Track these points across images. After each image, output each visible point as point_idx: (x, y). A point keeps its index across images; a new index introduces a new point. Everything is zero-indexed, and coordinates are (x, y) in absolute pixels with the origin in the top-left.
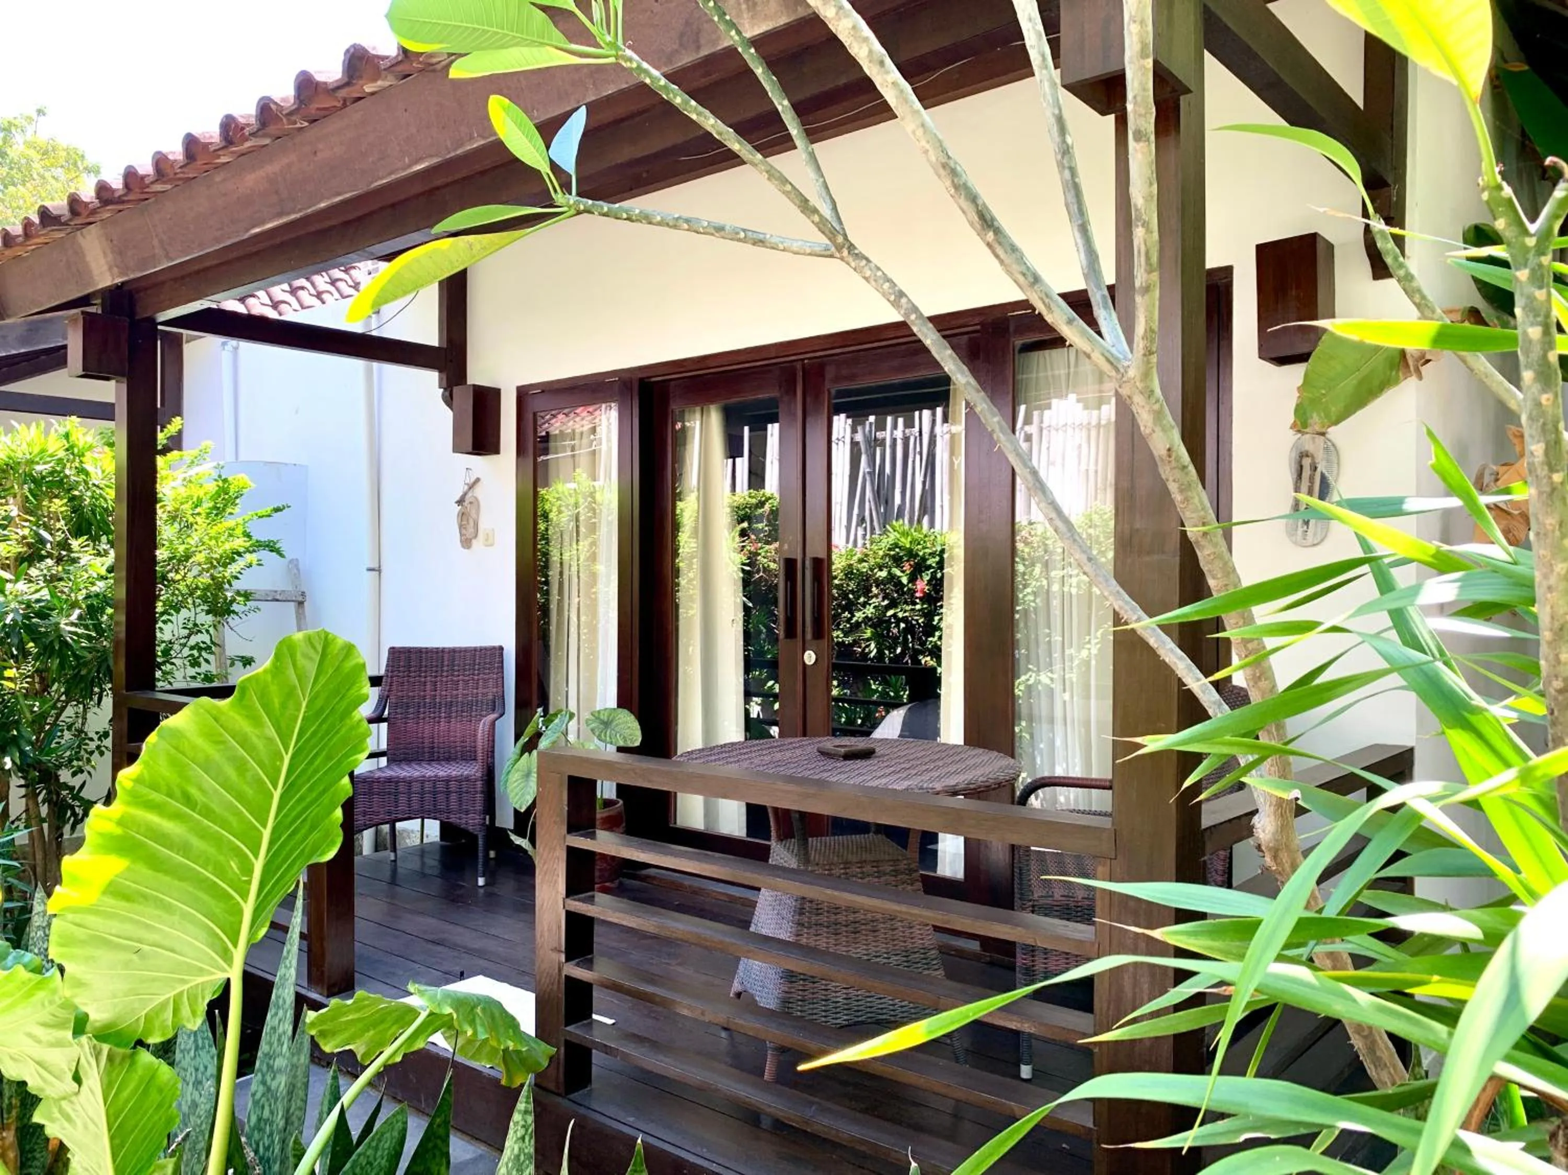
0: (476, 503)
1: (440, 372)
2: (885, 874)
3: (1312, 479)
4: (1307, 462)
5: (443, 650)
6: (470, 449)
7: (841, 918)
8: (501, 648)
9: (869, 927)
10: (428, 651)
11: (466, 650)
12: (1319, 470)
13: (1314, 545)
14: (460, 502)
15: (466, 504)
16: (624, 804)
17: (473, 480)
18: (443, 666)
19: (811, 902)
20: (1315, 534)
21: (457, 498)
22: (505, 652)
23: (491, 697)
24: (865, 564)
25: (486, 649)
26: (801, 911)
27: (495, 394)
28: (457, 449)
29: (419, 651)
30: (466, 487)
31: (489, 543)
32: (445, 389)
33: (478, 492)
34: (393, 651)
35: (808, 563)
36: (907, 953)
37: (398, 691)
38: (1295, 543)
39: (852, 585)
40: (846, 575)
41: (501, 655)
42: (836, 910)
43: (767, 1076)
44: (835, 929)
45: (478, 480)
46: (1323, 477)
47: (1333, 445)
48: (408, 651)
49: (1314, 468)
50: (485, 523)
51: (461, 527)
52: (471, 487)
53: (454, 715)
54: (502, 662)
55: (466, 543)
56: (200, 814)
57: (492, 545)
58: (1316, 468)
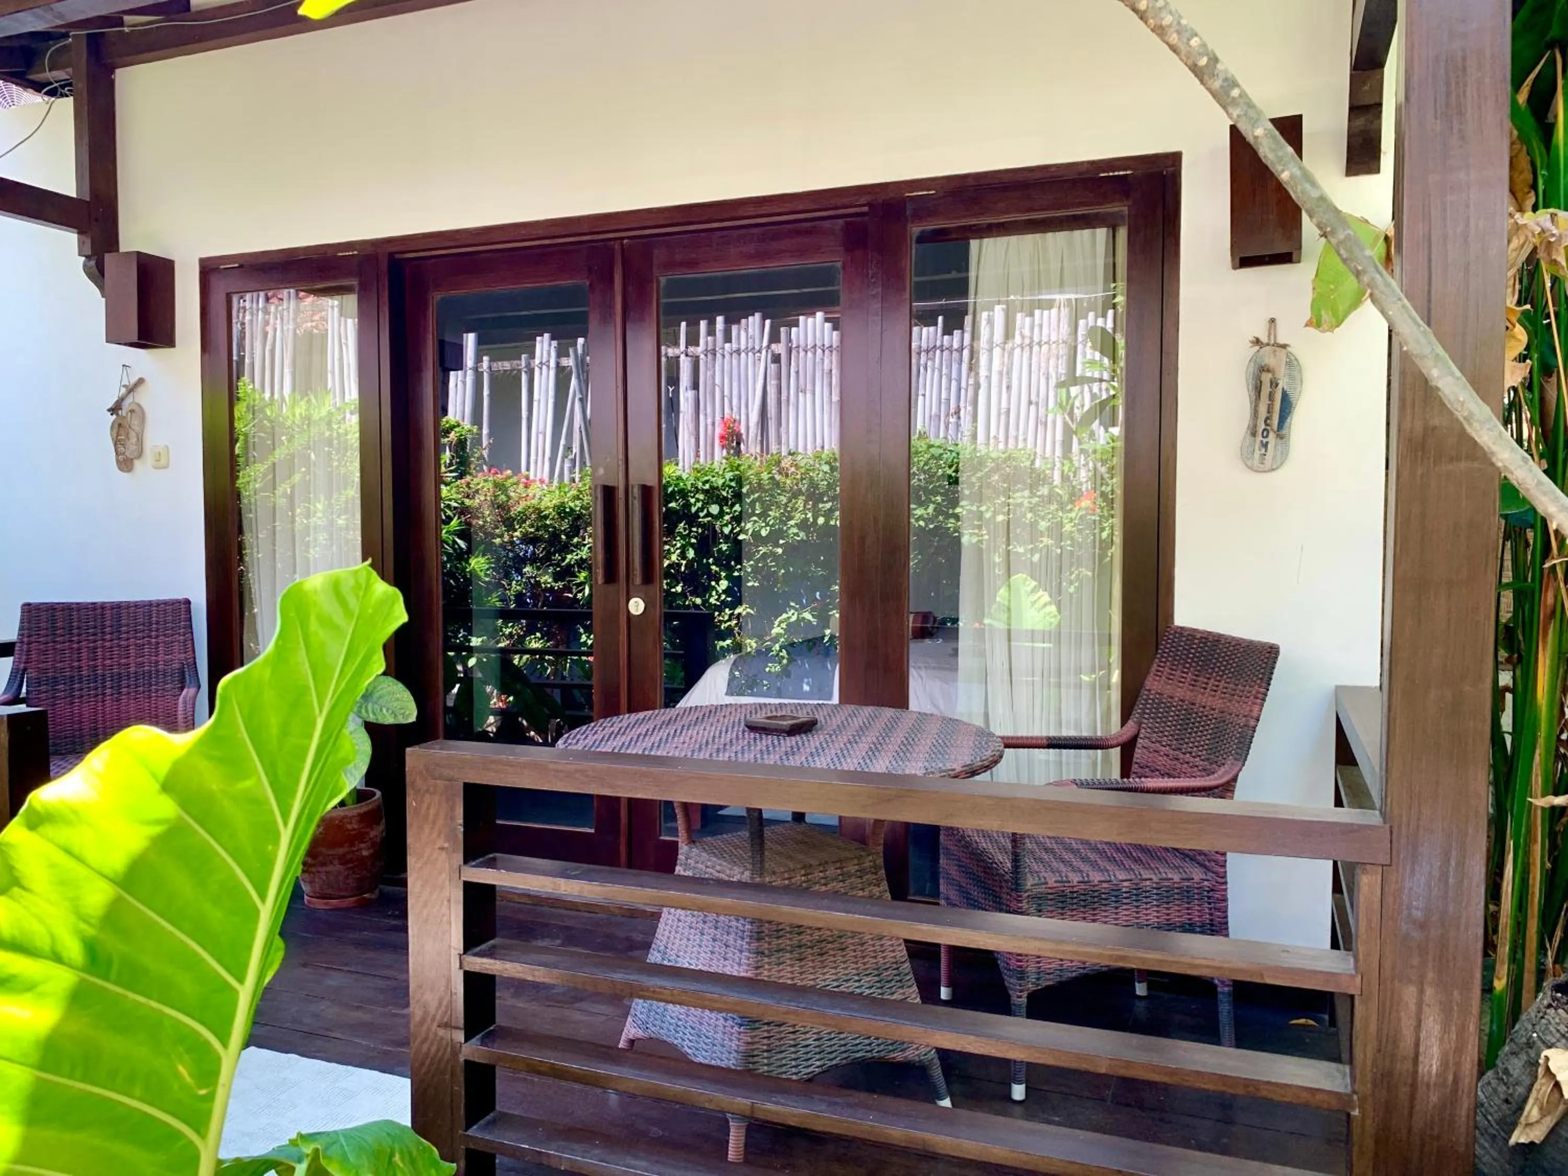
0: (139, 412)
1: (80, 233)
2: (850, 877)
3: (1271, 397)
4: (1266, 378)
5: (103, 606)
6: (135, 339)
7: (806, 938)
8: (188, 602)
9: (836, 945)
10: (80, 607)
11: (137, 605)
12: (1280, 386)
13: (1273, 470)
14: (114, 410)
15: (123, 412)
16: (383, 795)
17: (133, 380)
18: (104, 627)
19: (770, 922)
20: (1274, 458)
21: (110, 405)
22: (192, 606)
23: (176, 666)
24: (578, 502)
25: (166, 603)
26: (758, 936)
27: (167, 267)
28: (112, 338)
29: (68, 608)
30: (123, 390)
31: (162, 464)
32: (88, 257)
33: (143, 397)
34: (28, 609)
35: (636, 492)
36: (879, 971)
37: (39, 662)
38: (1251, 468)
39: (565, 526)
40: (559, 514)
41: (189, 611)
42: (799, 929)
43: (732, 1155)
44: (799, 952)
45: (141, 381)
46: (1285, 396)
47: (1296, 359)
48: (52, 608)
49: (1274, 384)
50: (154, 438)
51: (116, 443)
52: (131, 389)
53: (124, 690)
54: (190, 619)
55: (125, 464)
56: (117, 983)
57: (166, 467)
58: (1277, 385)
